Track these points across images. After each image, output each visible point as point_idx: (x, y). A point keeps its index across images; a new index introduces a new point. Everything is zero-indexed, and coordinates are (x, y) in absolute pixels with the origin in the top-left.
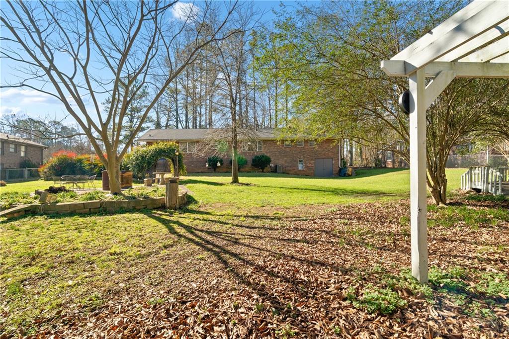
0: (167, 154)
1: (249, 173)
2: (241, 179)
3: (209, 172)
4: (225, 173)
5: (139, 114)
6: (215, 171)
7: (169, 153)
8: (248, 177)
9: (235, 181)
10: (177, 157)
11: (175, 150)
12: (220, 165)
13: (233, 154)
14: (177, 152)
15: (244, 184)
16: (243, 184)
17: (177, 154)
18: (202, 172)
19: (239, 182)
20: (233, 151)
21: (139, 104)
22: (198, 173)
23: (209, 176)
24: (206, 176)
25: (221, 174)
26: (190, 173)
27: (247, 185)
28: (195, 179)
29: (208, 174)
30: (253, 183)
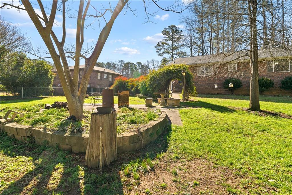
0: (174, 75)
1: (276, 98)
2: (264, 105)
3: (225, 94)
4: (244, 95)
5: (177, 51)
6: (232, 93)
7: (177, 74)
8: (276, 102)
9: (255, 108)
10: (184, 77)
11: (181, 71)
12: (232, 86)
13: (252, 72)
14: (184, 72)
15: (270, 113)
16: (268, 113)
17: (184, 74)
18: (218, 94)
19: (261, 109)
20: (252, 68)
21: (177, 44)
22: (215, 94)
23: (223, 98)
24: (220, 98)
25: (238, 97)
26: (201, 94)
27: (275, 115)
28: (205, 101)
29: (223, 96)
30: (286, 113)
